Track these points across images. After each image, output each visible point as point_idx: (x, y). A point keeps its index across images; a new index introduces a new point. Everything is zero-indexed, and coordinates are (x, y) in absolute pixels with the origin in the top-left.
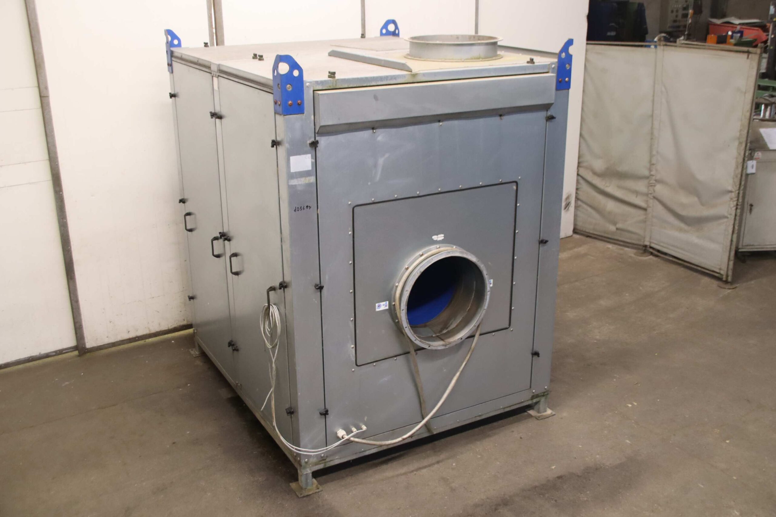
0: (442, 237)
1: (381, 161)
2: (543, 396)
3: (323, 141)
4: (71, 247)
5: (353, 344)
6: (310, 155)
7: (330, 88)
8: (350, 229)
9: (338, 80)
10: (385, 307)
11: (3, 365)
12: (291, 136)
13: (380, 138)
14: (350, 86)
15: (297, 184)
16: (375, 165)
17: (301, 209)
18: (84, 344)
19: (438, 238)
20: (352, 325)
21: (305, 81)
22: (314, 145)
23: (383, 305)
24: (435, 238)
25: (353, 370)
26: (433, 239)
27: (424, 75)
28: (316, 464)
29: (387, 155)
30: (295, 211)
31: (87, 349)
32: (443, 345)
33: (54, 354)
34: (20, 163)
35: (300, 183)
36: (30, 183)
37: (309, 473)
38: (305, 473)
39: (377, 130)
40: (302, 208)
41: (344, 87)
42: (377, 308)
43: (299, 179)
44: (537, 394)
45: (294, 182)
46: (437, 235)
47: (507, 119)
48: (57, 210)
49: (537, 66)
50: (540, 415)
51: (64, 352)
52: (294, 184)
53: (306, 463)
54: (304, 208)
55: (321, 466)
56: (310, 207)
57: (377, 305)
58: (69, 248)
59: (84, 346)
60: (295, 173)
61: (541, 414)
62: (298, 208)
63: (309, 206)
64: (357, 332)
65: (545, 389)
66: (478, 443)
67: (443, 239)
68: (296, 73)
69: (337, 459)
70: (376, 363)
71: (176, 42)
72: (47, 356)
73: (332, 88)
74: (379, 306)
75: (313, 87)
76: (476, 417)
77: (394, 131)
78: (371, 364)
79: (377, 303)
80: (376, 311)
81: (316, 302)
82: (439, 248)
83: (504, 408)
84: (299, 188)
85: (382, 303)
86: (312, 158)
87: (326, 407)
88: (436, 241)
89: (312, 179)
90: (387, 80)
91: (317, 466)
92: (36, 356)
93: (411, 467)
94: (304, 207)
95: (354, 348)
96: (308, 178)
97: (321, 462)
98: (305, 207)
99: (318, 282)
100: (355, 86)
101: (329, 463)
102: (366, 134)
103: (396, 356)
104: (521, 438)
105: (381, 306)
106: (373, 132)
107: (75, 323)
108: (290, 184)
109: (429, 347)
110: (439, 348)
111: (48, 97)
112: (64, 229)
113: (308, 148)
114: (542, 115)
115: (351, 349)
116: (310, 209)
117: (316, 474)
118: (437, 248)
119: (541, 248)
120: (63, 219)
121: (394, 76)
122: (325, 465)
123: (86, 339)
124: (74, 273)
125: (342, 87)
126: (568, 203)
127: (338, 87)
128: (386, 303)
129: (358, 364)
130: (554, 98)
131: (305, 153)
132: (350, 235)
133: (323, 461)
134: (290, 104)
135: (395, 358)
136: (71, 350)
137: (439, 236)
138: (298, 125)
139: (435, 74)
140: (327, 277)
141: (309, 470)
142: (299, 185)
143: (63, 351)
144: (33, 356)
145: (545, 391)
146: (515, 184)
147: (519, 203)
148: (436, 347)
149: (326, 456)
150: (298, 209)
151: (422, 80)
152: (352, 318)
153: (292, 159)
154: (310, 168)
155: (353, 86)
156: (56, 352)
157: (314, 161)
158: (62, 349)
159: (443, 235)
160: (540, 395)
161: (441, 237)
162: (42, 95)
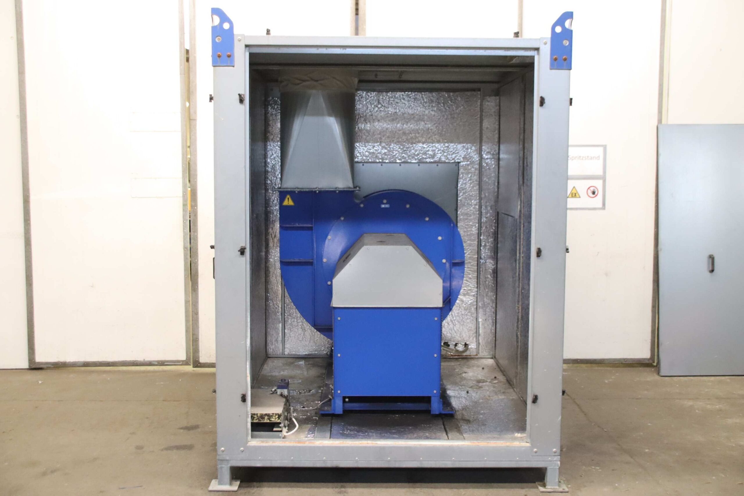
4: (198, 260)
18: (199, 357)
31: (200, 363)
58: (196, 260)
59: (197, 360)
72: (150, 364)
111: (195, 120)
112: (194, 242)
123: (200, 353)
143: (165, 362)
144: (137, 361)
156: (158, 362)
158: (165, 361)
162: (191, 118)
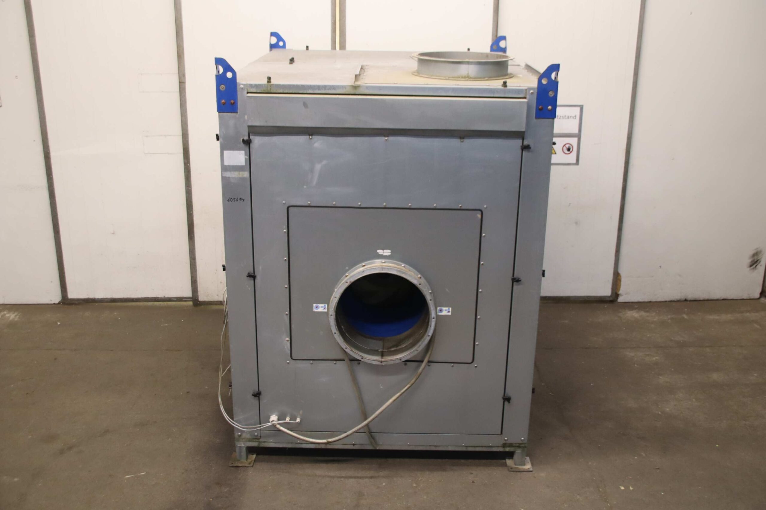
0: (389, 252)
1: (318, 167)
2: (519, 447)
3: (257, 141)
4: (193, 212)
5: (288, 338)
6: (243, 152)
7: (264, 92)
8: (284, 227)
9: (272, 85)
10: (323, 309)
11: (135, 299)
12: (224, 132)
13: (316, 145)
14: (285, 92)
15: (230, 176)
16: (312, 170)
17: (234, 200)
18: (198, 296)
19: (383, 252)
20: (287, 319)
21: (239, 83)
22: (248, 143)
23: (322, 307)
24: (380, 252)
25: (288, 362)
26: (378, 253)
27: (367, 88)
28: (250, 440)
29: (324, 162)
30: (228, 200)
31: (199, 301)
32: (378, 361)
33: (175, 299)
34: (162, 136)
35: (233, 176)
36: (168, 153)
37: (244, 447)
38: (239, 446)
39: (313, 137)
40: (236, 199)
41: (279, 92)
42: (315, 309)
43: (232, 172)
44: (512, 443)
45: (228, 174)
46: (383, 250)
47: (469, 142)
48: (185, 179)
49: (509, 89)
50: (515, 466)
51: (184, 300)
52: (227, 176)
53: (240, 436)
54: (237, 200)
55: (254, 444)
56: (243, 200)
57: (314, 305)
58: (191, 212)
59: (196, 298)
60: (229, 166)
61: (517, 466)
62: (231, 198)
63: (242, 198)
64: (293, 326)
65: (522, 440)
66: (427, 473)
67: (389, 255)
68: (229, 75)
69: (271, 442)
70: (313, 361)
71: (281, 44)
72: (170, 300)
73: (266, 91)
74: (317, 307)
75: (247, 89)
76: (430, 446)
77: (332, 139)
78: (309, 361)
79: (315, 304)
80: (314, 311)
81: (249, 289)
82: (385, 263)
83: (467, 447)
84: (232, 181)
85: (320, 305)
86: (246, 155)
87: (260, 390)
88: (382, 255)
89: (246, 174)
90: (325, 89)
91: (251, 443)
92: (161, 298)
93: (344, 473)
94: (237, 198)
95: (289, 341)
96: (241, 173)
97: (254, 440)
98: (239, 199)
99: (251, 270)
100: (291, 92)
101: (263, 443)
102: (302, 139)
103: (336, 360)
104: (473, 482)
105: (319, 308)
106: (309, 138)
107: (192, 277)
108: (224, 175)
109: (362, 359)
110: (374, 363)
111: (184, 83)
112: (188, 196)
113: (242, 145)
114: (518, 143)
115: (286, 341)
116: (243, 201)
117: (251, 450)
118: (383, 263)
119: (515, 287)
120: (188, 187)
121: (333, 86)
122: (259, 444)
123: (199, 293)
124: (194, 235)
125: (277, 92)
126: (756, 260)
127: (273, 92)
128: (325, 306)
129: (294, 358)
130: (524, 126)
131: (239, 149)
132: (285, 232)
133: (257, 440)
134: (223, 103)
135: (335, 362)
136: (189, 300)
137: (385, 251)
138: (231, 123)
139: (380, 88)
140: (260, 268)
141: (243, 444)
142: (233, 178)
144: (159, 297)
145: (521, 442)
146: (480, 212)
147: (484, 233)
148: (370, 361)
149: (259, 435)
150: (231, 200)
151: (365, 93)
152: (287, 312)
153: (226, 153)
154: (244, 164)
155: (289, 92)
156: (177, 298)
157: (247, 157)
158: (183, 297)
159: (390, 251)
160: (514, 445)
161: (387, 253)
162: (181, 81)
